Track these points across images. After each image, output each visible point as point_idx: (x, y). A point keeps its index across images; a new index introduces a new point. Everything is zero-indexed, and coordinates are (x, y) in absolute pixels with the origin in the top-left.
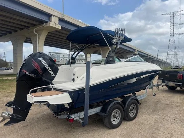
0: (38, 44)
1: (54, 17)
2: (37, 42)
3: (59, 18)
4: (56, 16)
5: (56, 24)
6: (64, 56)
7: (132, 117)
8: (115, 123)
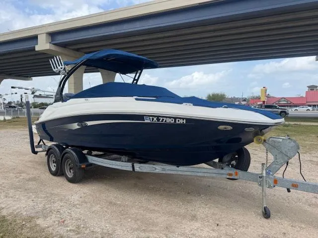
7: (69, 176)
8: (54, 169)
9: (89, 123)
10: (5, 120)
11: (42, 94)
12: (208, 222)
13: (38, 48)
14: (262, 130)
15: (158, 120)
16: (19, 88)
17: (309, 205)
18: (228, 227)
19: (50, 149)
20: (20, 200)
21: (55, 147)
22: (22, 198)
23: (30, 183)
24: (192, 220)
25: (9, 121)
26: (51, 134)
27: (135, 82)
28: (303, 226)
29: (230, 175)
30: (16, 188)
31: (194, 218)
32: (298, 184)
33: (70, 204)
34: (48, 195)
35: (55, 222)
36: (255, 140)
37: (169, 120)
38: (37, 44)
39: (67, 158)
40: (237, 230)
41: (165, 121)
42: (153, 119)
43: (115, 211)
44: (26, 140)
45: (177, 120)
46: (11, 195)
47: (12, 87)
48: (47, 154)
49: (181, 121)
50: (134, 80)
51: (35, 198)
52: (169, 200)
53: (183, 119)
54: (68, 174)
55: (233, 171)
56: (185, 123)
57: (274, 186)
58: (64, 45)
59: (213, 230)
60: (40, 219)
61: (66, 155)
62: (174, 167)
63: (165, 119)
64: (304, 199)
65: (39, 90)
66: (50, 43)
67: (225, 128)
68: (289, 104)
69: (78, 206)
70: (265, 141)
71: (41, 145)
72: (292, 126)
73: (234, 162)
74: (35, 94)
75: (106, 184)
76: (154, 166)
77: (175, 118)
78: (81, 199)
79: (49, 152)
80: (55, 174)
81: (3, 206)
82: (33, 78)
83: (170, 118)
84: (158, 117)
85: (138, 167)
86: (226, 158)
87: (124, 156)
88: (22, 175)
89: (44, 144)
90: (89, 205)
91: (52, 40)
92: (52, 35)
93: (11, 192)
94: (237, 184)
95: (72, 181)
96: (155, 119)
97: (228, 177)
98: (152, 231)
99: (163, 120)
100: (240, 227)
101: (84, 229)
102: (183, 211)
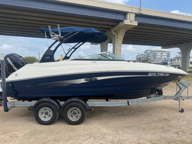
0: (116, 44)
1: (130, 13)
2: (115, 42)
3: (136, 14)
4: (131, 13)
5: (131, 21)
6: (162, 54)
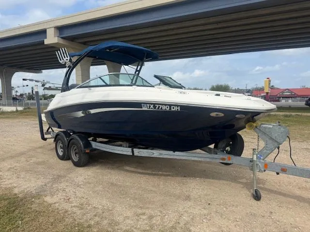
7: (75, 160)
8: (61, 154)
9: (93, 111)
10: (17, 111)
11: (52, 86)
12: (200, 201)
13: (47, 42)
14: (253, 117)
15: (155, 107)
16: (30, 80)
17: (299, 188)
18: (218, 206)
19: (57, 135)
20: (30, 181)
21: (62, 134)
22: (32, 179)
23: (40, 166)
24: (186, 200)
25: (21, 112)
26: (59, 122)
27: (137, 72)
28: (290, 206)
29: (223, 159)
30: (27, 171)
31: (188, 198)
32: (287, 168)
33: (75, 184)
34: (55, 177)
35: (61, 199)
36: (247, 127)
37: (164, 108)
38: (46, 38)
39: (73, 144)
40: (227, 209)
41: (161, 109)
42: (150, 106)
43: (115, 191)
44: (36, 129)
45: (172, 107)
46: (22, 176)
47: (24, 80)
48: (55, 141)
49: (176, 109)
50: (137, 71)
51: (43, 179)
52: (166, 182)
53: (178, 106)
54: (73, 158)
55: (226, 156)
56: (179, 110)
57: (265, 171)
58: (71, 39)
59: (205, 209)
60: (48, 197)
61: (72, 141)
62: (171, 152)
63: (161, 106)
64: (295, 183)
65: (49, 83)
66: (58, 37)
67: (217, 115)
68: (293, 95)
69: (82, 186)
70: (256, 127)
71: (50, 132)
72: (293, 117)
73: (228, 149)
74: (45, 86)
75: (108, 168)
76: (152, 151)
77: (170, 105)
78: (84, 181)
79: (57, 138)
80: (62, 158)
81: (15, 185)
82: (43, 71)
83: (166, 105)
84: (154, 104)
85: (138, 152)
86: (221, 145)
87: (125, 142)
88: (33, 159)
89: (53, 131)
90: (92, 185)
91: (60, 34)
92: (60, 29)
93: (23, 174)
94: (232, 168)
95: (77, 164)
96: (152, 106)
97: (221, 161)
98: (148, 208)
99: (159, 107)
100: (230, 206)
101: (87, 206)
102: (178, 192)
